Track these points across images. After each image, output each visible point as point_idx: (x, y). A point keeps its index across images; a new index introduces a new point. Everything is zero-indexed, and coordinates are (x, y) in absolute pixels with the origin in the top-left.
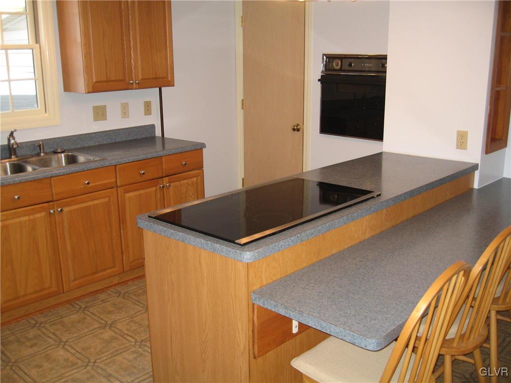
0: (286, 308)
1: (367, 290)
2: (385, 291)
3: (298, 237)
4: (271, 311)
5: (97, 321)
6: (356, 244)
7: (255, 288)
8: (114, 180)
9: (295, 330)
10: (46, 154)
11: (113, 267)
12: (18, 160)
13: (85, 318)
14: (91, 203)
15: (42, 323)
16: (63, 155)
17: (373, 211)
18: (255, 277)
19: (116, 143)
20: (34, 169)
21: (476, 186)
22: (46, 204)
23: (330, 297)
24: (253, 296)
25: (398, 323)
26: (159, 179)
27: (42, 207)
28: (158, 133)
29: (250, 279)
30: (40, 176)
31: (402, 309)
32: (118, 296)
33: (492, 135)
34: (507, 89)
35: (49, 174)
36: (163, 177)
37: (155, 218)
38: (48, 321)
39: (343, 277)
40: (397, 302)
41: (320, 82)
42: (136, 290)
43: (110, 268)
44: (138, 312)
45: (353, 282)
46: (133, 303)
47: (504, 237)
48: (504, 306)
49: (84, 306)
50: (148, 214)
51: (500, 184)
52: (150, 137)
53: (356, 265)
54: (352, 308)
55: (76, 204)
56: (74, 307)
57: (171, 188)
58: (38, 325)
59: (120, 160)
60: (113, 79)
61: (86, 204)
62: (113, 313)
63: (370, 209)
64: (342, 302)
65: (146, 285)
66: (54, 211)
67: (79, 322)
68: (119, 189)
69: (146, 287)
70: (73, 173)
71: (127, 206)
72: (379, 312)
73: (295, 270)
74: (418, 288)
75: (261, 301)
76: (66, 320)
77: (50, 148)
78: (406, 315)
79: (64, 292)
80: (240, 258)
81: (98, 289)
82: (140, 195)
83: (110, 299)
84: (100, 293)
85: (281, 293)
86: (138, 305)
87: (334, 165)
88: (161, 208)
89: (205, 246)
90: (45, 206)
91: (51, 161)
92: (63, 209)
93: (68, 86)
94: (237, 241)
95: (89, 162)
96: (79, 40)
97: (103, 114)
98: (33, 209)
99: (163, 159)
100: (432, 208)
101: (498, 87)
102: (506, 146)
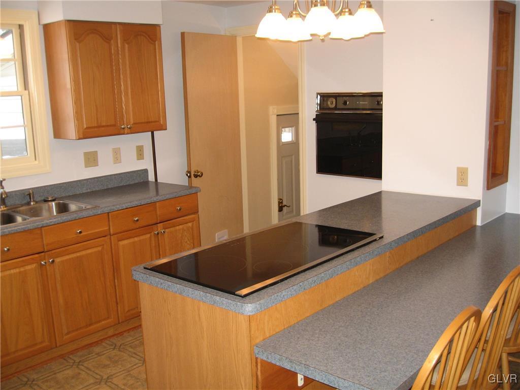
0: (291, 362)
1: (374, 339)
2: (393, 340)
3: (300, 286)
4: (275, 365)
5: (91, 376)
6: (360, 289)
7: (258, 341)
8: (108, 228)
9: (300, 383)
10: (37, 202)
11: (108, 318)
12: (8, 210)
13: (79, 373)
14: (84, 253)
15: (34, 381)
16: (53, 203)
17: (376, 255)
18: (258, 329)
19: (108, 189)
20: (24, 219)
21: (479, 223)
22: (37, 256)
23: (337, 349)
24: (256, 350)
25: (410, 374)
26: (154, 226)
27: (33, 259)
28: (151, 178)
29: (252, 332)
30: (30, 226)
31: (412, 359)
32: (114, 349)
33: (492, 170)
34: (505, 123)
35: (39, 224)
36: (157, 223)
37: (151, 269)
38: (41, 378)
39: (348, 325)
40: (407, 351)
41: (315, 122)
42: (132, 341)
43: (104, 320)
44: (135, 365)
45: (359, 331)
46: (129, 355)
47: (513, 278)
48: (515, 348)
49: (78, 361)
50: (143, 265)
51: (502, 220)
52: (143, 182)
53: (361, 311)
54: (360, 359)
55: (68, 254)
56: (67, 362)
57: (166, 234)
58: (30, 383)
59: (113, 208)
60: (104, 124)
61: (78, 254)
62: (109, 367)
63: (373, 252)
64: (349, 353)
65: (142, 336)
66: (45, 263)
67: (73, 378)
68: (112, 237)
69: (143, 338)
70: (65, 222)
71: (121, 254)
72: (388, 363)
73: (299, 320)
74: (428, 334)
75: (265, 355)
76: (60, 376)
77: (40, 196)
78: (417, 365)
79: (56, 347)
80: (241, 311)
81: (91, 342)
82: (134, 243)
83: (105, 352)
84: (95, 346)
85: (285, 346)
86: (134, 358)
87: (333, 207)
88: (157, 259)
89: (204, 299)
90: (37, 257)
91: (41, 209)
92: (55, 259)
93: (58, 133)
94: (237, 293)
95: (81, 210)
96: (69, 86)
97: (94, 160)
98: (23, 261)
99: (158, 204)
100: (435, 248)
101: (496, 121)
102: (507, 181)
